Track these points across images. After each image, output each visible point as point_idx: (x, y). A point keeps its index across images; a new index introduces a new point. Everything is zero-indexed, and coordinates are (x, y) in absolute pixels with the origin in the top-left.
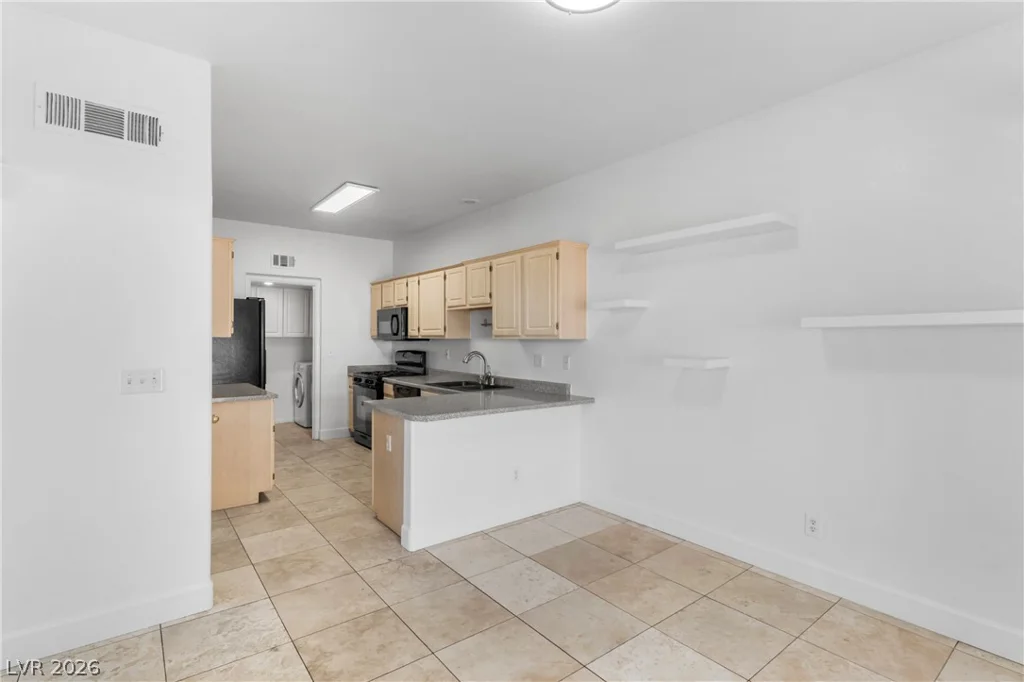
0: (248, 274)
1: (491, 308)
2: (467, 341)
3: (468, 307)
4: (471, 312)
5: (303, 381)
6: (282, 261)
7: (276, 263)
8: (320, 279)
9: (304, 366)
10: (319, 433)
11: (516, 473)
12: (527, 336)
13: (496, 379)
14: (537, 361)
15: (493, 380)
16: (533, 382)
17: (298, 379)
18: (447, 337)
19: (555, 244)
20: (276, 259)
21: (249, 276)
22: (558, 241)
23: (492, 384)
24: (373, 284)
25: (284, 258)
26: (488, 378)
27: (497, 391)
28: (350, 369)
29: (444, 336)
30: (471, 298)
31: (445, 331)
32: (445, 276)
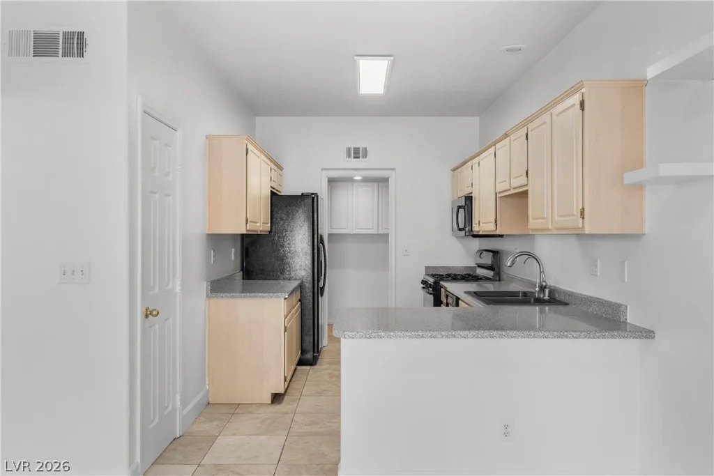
0: (323, 169)
1: (527, 192)
3: (512, 192)
6: (357, 153)
7: (349, 156)
8: (390, 169)
11: (506, 427)
13: (552, 292)
14: (593, 267)
15: (547, 291)
18: (498, 232)
20: (348, 152)
21: (324, 172)
23: (547, 297)
24: (452, 170)
25: (357, 151)
26: (542, 288)
27: (553, 307)
28: (427, 268)
29: (495, 231)
30: (513, 179)
31: (496, 224)
32: (495, 153)
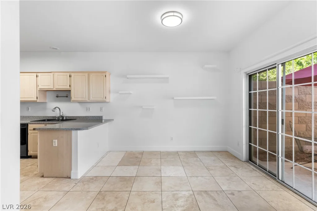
1: (70, 90)
2: (46, 103)
3: (54, 89)
4: (47, 92)
12: (91, 101)
13: (66, 117)
14: (88, 109)
15: (64, 117)
16: (86, 117)
18: (38, 101)
19: (105, 72)
22: (106, 72)
29: (37, 101)
30: (57, 86)
31: (37, 98)
32: (37, 76)
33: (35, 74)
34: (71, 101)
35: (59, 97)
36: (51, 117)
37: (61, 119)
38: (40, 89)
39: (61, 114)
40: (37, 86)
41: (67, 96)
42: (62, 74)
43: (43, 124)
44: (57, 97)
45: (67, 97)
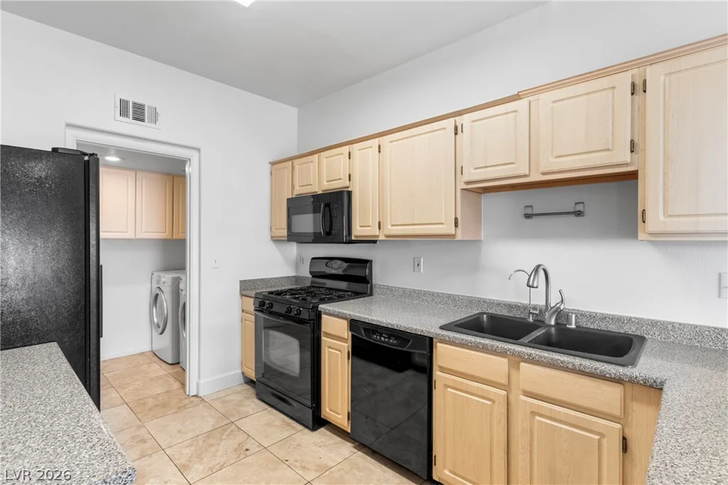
0: (69, 125)
2: (478, 242)
4: (483, 196)
5: (166, 299)
6: (135, 111)
8: (199, 150)
9: (167, 278)
10: (198, 385)
17: (157, 295)
18: (459, 237)
20: (124, 108)
21: (70, 131)
24: (273, 164)
25: (139, 108)
28: (245, 286)
29: (454, 236)
30: (552, 160)
31: (456, 226)
32: (456, 128)
33: (449, 123)
34: (641, 236)
35: (535, 219)
36: (499, 304)
37: (553, 323)
38: (468, 183)
39: (554, 301)
40: (458, 170)
41: (580, 208)
42: (581, 88)
43: (503, 354)
44: (528, 216)
45: (579, 214)
